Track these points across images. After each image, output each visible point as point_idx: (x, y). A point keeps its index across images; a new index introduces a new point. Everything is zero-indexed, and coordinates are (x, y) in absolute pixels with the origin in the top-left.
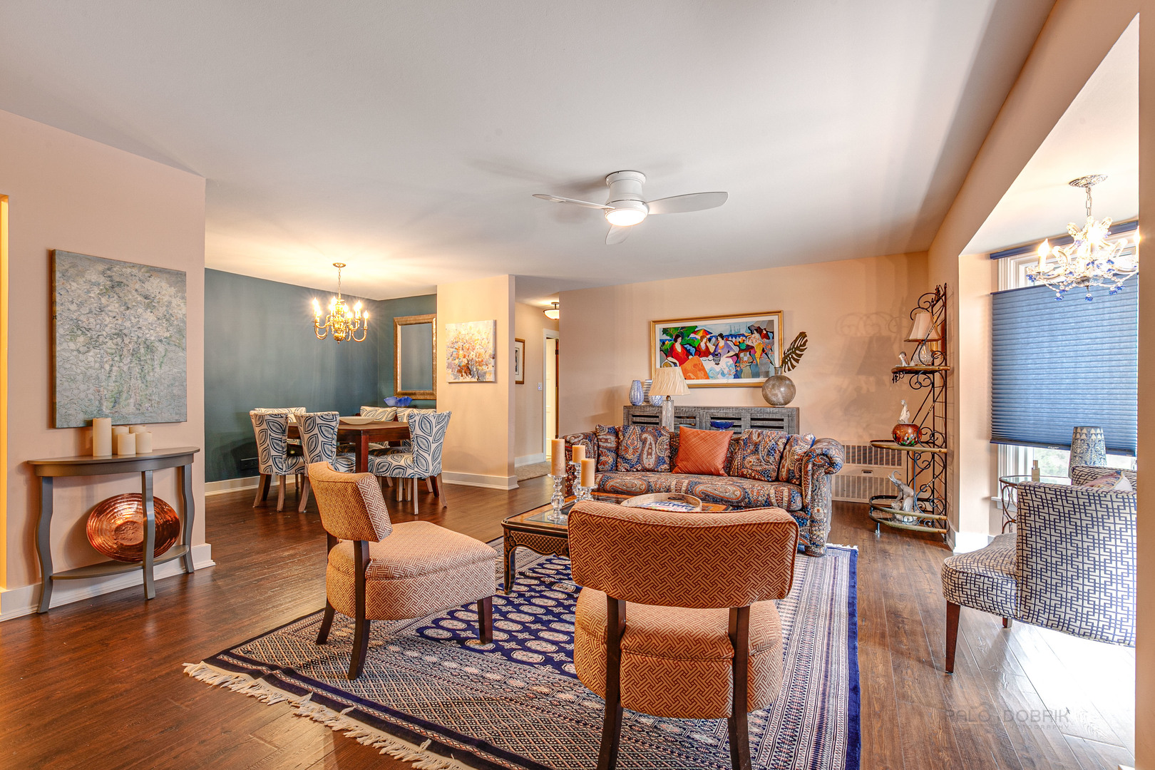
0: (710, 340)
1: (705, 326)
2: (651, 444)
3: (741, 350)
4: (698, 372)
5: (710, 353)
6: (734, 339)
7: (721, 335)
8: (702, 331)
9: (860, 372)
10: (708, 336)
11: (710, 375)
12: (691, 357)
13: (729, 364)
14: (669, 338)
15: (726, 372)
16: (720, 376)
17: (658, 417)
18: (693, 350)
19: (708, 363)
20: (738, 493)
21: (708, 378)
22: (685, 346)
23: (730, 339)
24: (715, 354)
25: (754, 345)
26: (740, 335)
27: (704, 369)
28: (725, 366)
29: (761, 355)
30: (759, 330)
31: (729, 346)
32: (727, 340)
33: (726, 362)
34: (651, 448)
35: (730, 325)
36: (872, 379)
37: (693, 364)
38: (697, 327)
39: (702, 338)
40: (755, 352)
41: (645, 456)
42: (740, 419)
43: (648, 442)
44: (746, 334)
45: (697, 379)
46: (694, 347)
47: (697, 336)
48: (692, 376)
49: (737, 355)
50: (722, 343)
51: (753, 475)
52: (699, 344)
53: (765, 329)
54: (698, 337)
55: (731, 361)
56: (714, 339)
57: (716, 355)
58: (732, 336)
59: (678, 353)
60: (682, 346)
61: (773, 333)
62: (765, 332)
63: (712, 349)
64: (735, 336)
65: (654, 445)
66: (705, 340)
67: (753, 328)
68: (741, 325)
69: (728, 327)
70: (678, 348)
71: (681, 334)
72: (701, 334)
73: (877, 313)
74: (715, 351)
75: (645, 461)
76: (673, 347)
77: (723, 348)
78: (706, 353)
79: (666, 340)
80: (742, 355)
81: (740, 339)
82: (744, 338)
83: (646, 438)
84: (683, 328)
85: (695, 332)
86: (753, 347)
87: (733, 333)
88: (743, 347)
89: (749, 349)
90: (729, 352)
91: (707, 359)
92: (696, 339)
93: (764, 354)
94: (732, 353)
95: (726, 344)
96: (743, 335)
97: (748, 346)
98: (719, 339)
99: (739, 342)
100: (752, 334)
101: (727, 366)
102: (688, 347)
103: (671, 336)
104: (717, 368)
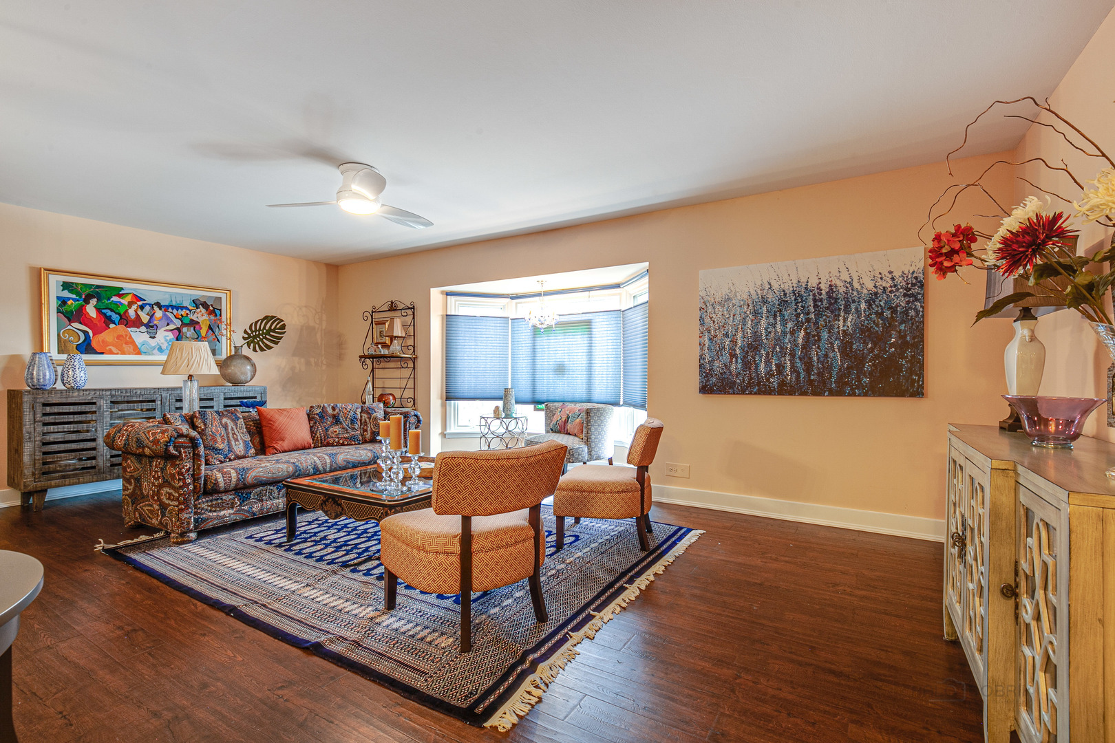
0: (142, 308)
1: (135, 290)
2: (232, 429)
3: (184, 325)
4: (124, 345)
5: (143, 324)
6: (175, 311)
7: (158, 305)
8: (130, 296)
9: (294, 355)
10: (140, 303)
11: (143, 349)
12: (112, 326)
13: (168, 338)
14: (74, 296)
15: (164, 347)
16: (156, 351)
17: (94, 403)
18: (115, 317)
19: (140, 336)
20: (369, 454)
21: (139, 353)
22: (103, 311)
23: (170, 310)
24: (148, 326)
25: (200, 320)
26: (182, 308)
27: (133, 343)
28: (163, 341)
29: (207, 333)
30: (205, 305)
31: (168, 318)
32: (166, 311)
33: (164, 336)
34: (235, 434)
35: (171, 295)
36: (303, 360)
37: (116, 335)
38: (122, 289)
39: (130, 304)
40: (201, 328)
41: (233, 443)
42: (212, 399)
43: (230, 428)
44: (191, 308)
45: (123, 353)
46: (119, 314)
47: (122, 301)
48: (114, 349)
49: (179, 329)
50: (159, 313)
51: (341, 442)
52: (126, 311)
53: (212, 305)
54: (125, 301)
55: (171, 336)
56: (147, 308)
57: (151, 327)
58: (173, 307)
59: (91, 319)
60: (98, 310)
61: (220, 310)
62: (212, 309)
63: (145, 318)
64: (177, 308)
65: (236, 430)
66: (134, 307)
67: (198, 302)
68: (185, 296)
69: (167, 296)
70: (91, 311)
71: (96, 293)
72: (129, 298)
73: (306, 307)
74: (150, 321)
75: (235, 448)
76: (81, 310)
77: (160, 319)
78: (137, 323)
79: (69, 299)
80: (185, 330)
81: (183, 312)
82: (188, 312)
83: (226, 424)
84: (98, 287)
85: (120, 296)
86: (198, 323)
87: (174, 304)
88: (186, 321)
89: (194, 324)
90: (168, 324)
91: (138, 330)
92: (121, 304)
93: (210, 331)
94: (172, 327)
95: (165, 315)
96: (186, 308)
97: (192, 320)
98: (155, 308)
99: (182, 315)
100: (197, 308)
101: (166, 340)
102: (109, 313)
103: (78, 294)
104: (153, 342)
